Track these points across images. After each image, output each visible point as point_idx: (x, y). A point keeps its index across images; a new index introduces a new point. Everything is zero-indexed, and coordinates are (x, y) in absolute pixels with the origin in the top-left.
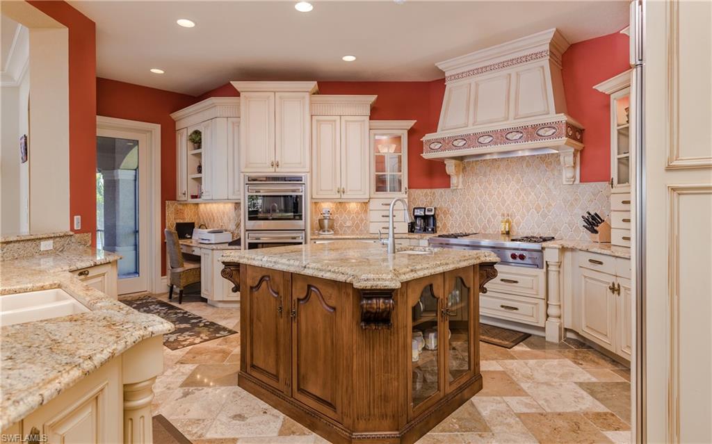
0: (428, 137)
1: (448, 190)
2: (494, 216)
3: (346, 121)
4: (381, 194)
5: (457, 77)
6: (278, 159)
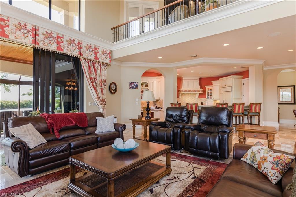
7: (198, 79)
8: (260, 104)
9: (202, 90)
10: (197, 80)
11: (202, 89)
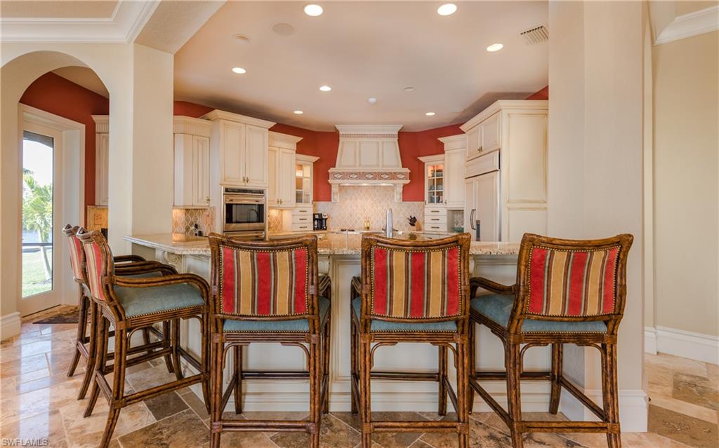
0: (331, 170)
1: (330, 203)
2: (359, 218)
3: (283, 152)
4: (299, 204)
5: (347, 136)
6: (248, 175)
7: (397, 133)
8: (622, 244)
9: (409, 171)
10: (392, 136)
11: (407, 170)
